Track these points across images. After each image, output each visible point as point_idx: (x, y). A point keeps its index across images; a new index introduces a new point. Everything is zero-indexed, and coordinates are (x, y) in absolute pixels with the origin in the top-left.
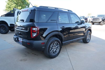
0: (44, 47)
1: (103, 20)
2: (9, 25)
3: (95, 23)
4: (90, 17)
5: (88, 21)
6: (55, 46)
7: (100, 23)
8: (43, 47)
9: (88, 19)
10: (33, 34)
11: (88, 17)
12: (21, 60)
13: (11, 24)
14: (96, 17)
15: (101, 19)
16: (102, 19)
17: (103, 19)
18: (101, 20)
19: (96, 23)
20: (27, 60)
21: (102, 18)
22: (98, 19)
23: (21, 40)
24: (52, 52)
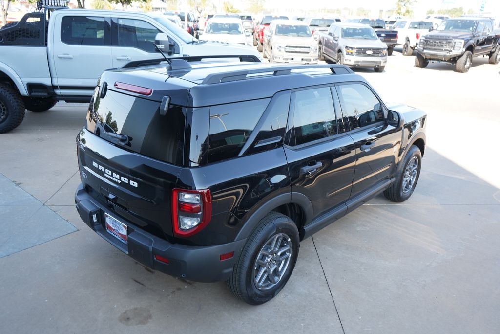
0: (231, 270)
1: (470, 48)
2: (24, 91)
3: (430, 62)
4: (408, 25)
5: (398, 42)
6: (272, 253)
7: (454, 59)
8: (226, 271)
9: (399, 35)
10: (181, 217)
11: (402, 24)
12: (126, 319)
13: (31, 86)
14: (440, 29)
15: (463, 41)
16: (467, 41)
17: (472, 42)
18: (459, 49)
19: (438, 60)
20: (150, 317)
21: (468, 37)
22: (448, 40)
23: (117, 226)
24: (260, 281)
